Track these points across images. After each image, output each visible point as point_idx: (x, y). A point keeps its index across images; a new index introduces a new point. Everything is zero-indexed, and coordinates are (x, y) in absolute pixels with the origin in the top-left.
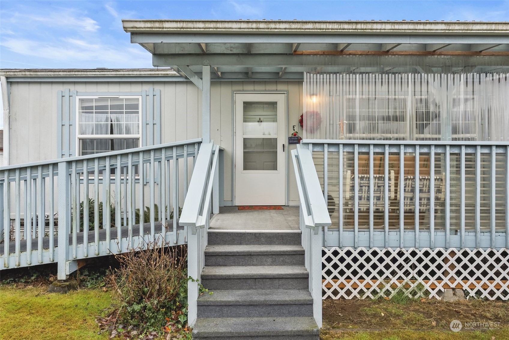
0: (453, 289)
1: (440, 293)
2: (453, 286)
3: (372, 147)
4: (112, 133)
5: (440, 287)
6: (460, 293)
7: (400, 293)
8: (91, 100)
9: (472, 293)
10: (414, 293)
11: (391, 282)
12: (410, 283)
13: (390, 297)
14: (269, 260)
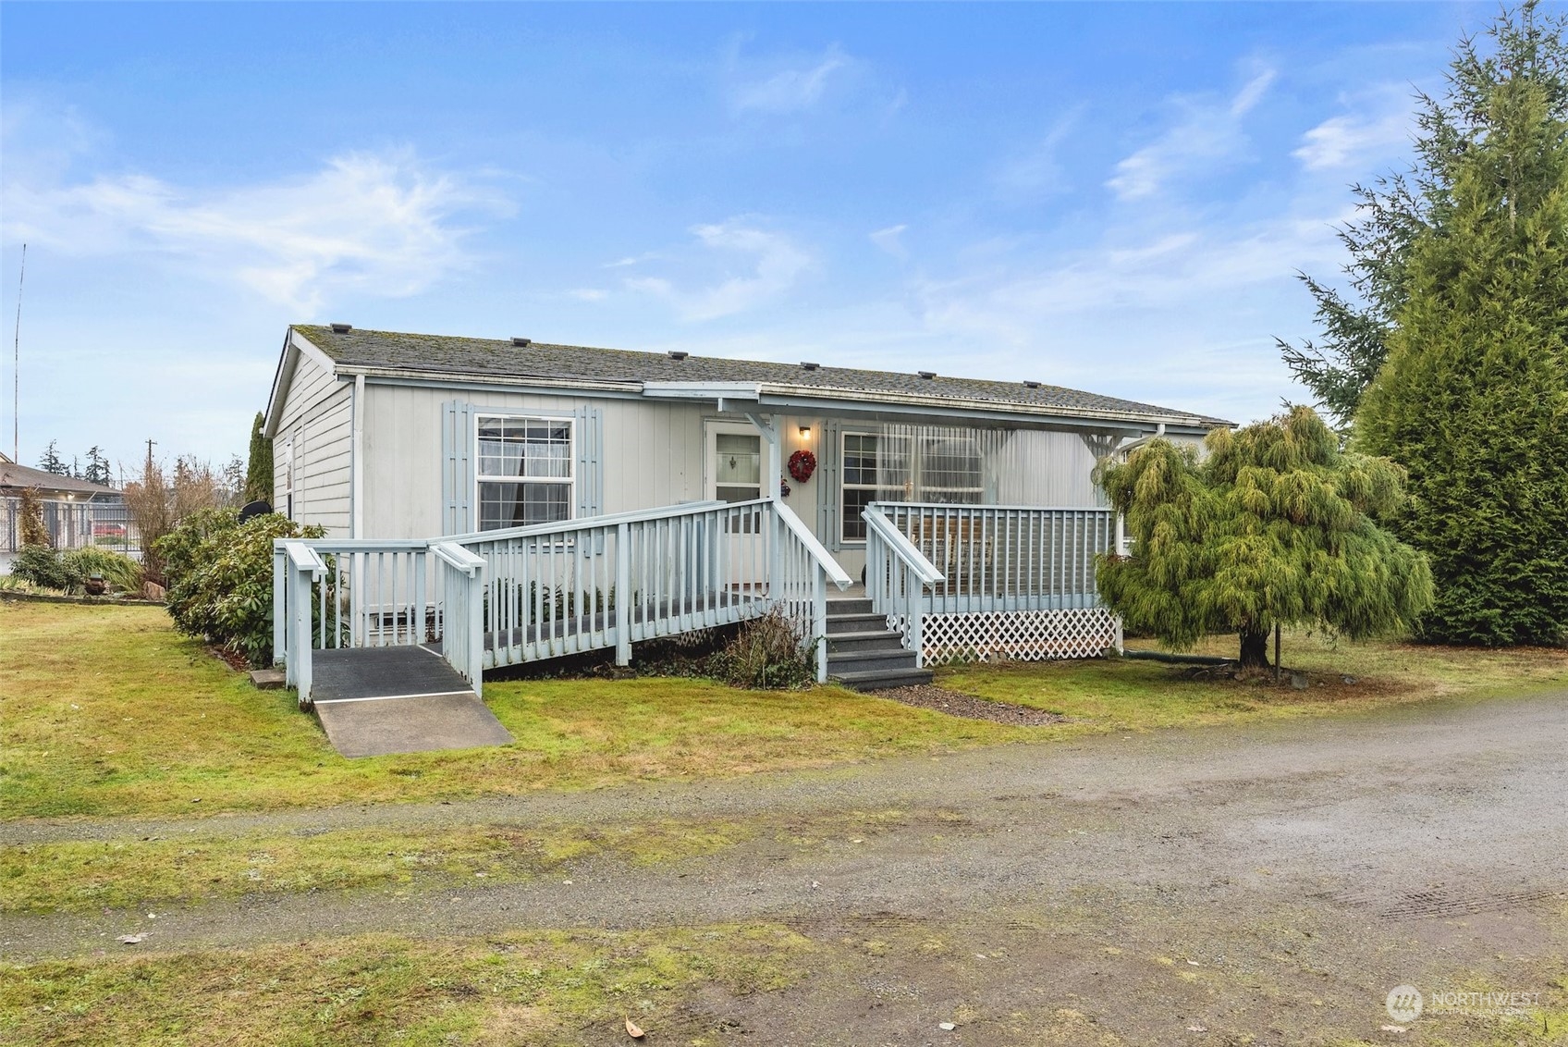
0: (998, 652)
1: (987, 656)
2: (997, 649)
3: (935, 510)
4: (522, 473)
5: (987, 651)
6: (1003, 655)
7: (956, 658)
8: (499, 420)
9: (1012, 656)
10: (966, 658)
11: (948, 648)
12: (963, 648)
13: (948, 662)
14: (857, 626)
